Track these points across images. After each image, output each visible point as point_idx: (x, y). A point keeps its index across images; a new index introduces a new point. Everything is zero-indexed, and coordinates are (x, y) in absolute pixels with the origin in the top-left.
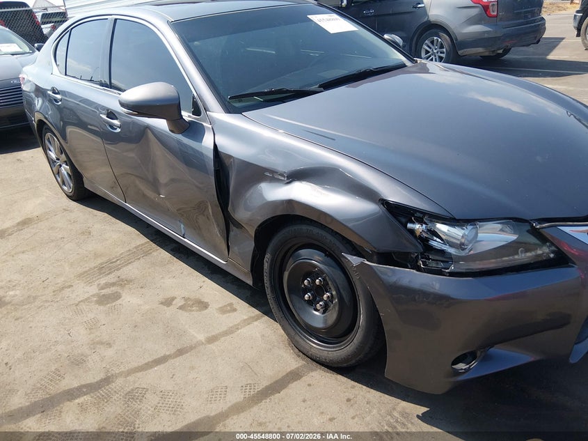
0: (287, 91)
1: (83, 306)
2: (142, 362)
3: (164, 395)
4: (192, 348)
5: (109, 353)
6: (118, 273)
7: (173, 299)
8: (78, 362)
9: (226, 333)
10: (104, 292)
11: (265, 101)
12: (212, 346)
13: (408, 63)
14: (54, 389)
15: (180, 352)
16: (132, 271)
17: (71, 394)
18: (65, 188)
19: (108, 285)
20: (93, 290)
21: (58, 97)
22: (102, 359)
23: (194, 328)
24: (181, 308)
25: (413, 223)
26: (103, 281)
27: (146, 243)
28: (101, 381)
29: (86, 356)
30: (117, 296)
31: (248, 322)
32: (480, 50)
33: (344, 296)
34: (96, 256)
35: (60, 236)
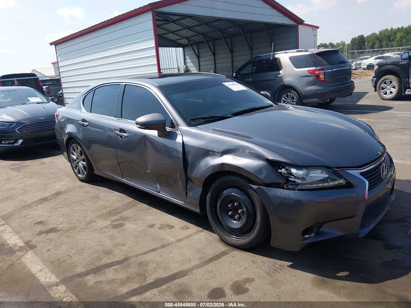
0: (217, 117)
1: (105, 230)
2: (143, 251)
3: (158, 263)
4: (168, 245)
5: (125, 248)
6: (121, 215)
7: (154, 225)
8: (109, 253)
9: (185, 238)
10: (114, 223)
11: (206, 121)
12: (180, 243)
13: (274, 105)
14: (98, 264)
15: (163, 246)
16: (128, 213)
17: (108, 266)
18: (80, 176)
19: (115, 220)
20: (108, 223)
21: (86, 124)
22: (122, 251)
23: (168, 236)
24: (159, 228)
25: (281, 169)
26: (113, 219)
27: (132, 201)
28: (123, 259)
29: (113, 250)
30: (122, 225)
31: (197, 233)
32: (316, 100)
33: (249, 209)
34: (105, 208)
35: (82, 199)
